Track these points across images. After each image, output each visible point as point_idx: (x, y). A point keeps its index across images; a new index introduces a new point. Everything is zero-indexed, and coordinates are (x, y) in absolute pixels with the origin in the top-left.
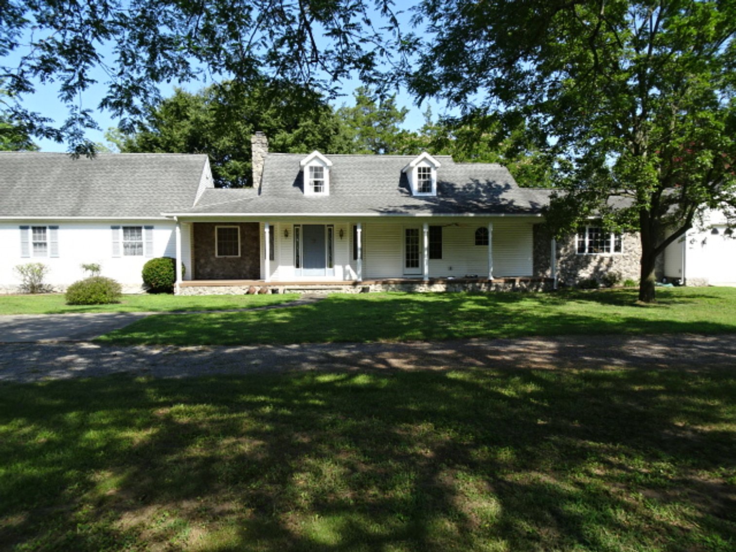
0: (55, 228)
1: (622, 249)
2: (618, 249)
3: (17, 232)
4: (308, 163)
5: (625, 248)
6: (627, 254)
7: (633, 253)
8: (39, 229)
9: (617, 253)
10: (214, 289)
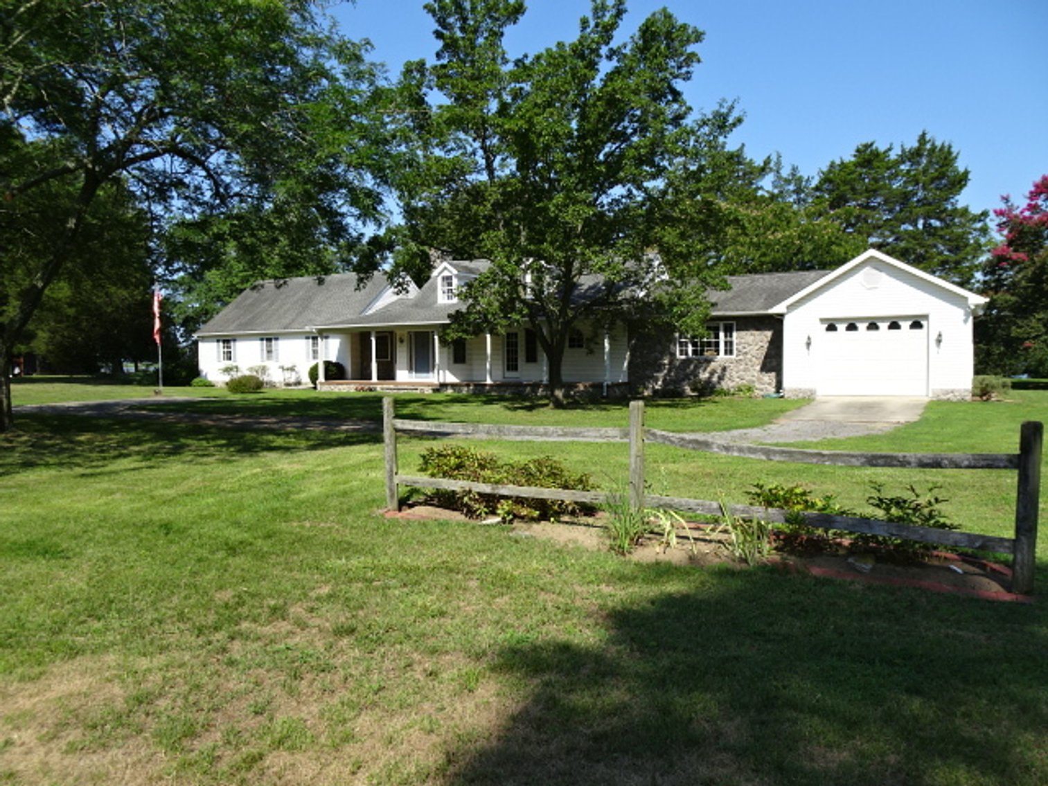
0: (277, 339)
1: (735, 352)
2: (729, 351)
3: (259, 342)
4: (440, 273)
5: (739, 351)
6: (741, 357)
7: (749, 356)
8: (269, 340)
9: (728, 357)
10: (340, 387)
